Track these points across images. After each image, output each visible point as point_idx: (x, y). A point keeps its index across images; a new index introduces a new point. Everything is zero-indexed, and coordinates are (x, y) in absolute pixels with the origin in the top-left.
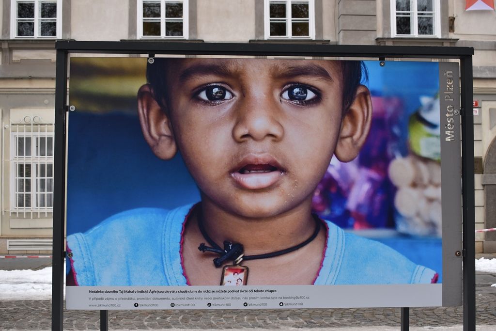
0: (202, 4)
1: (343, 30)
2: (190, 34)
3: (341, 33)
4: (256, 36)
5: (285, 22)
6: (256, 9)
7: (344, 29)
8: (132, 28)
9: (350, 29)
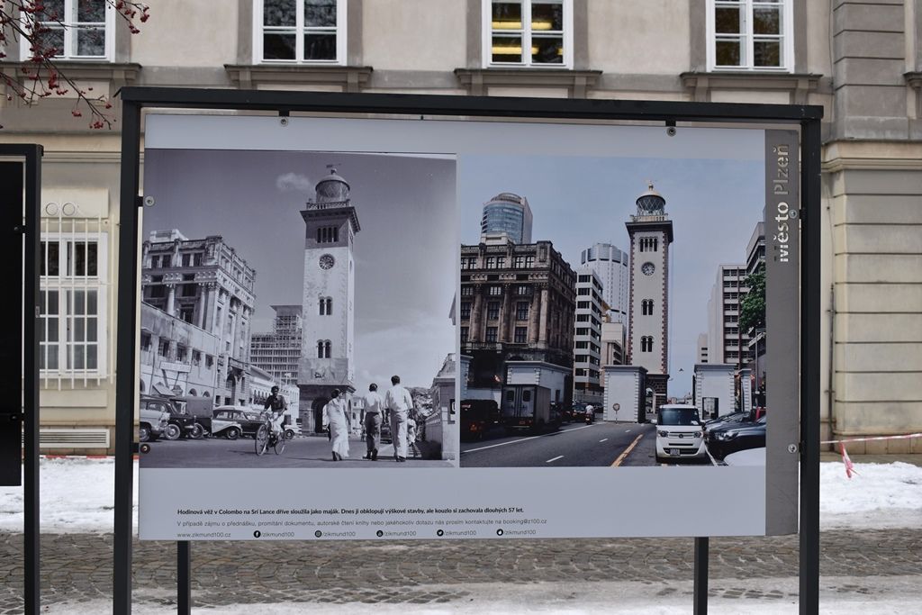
0: (596, 6)
1: (848, 57)
2: (576, 60)
3: (844, 64)
4: (692, 65)
5: (737, 40)
6: (691, 15)
7: (849, 55)
8: (473, 49)
9: (860, 56)
